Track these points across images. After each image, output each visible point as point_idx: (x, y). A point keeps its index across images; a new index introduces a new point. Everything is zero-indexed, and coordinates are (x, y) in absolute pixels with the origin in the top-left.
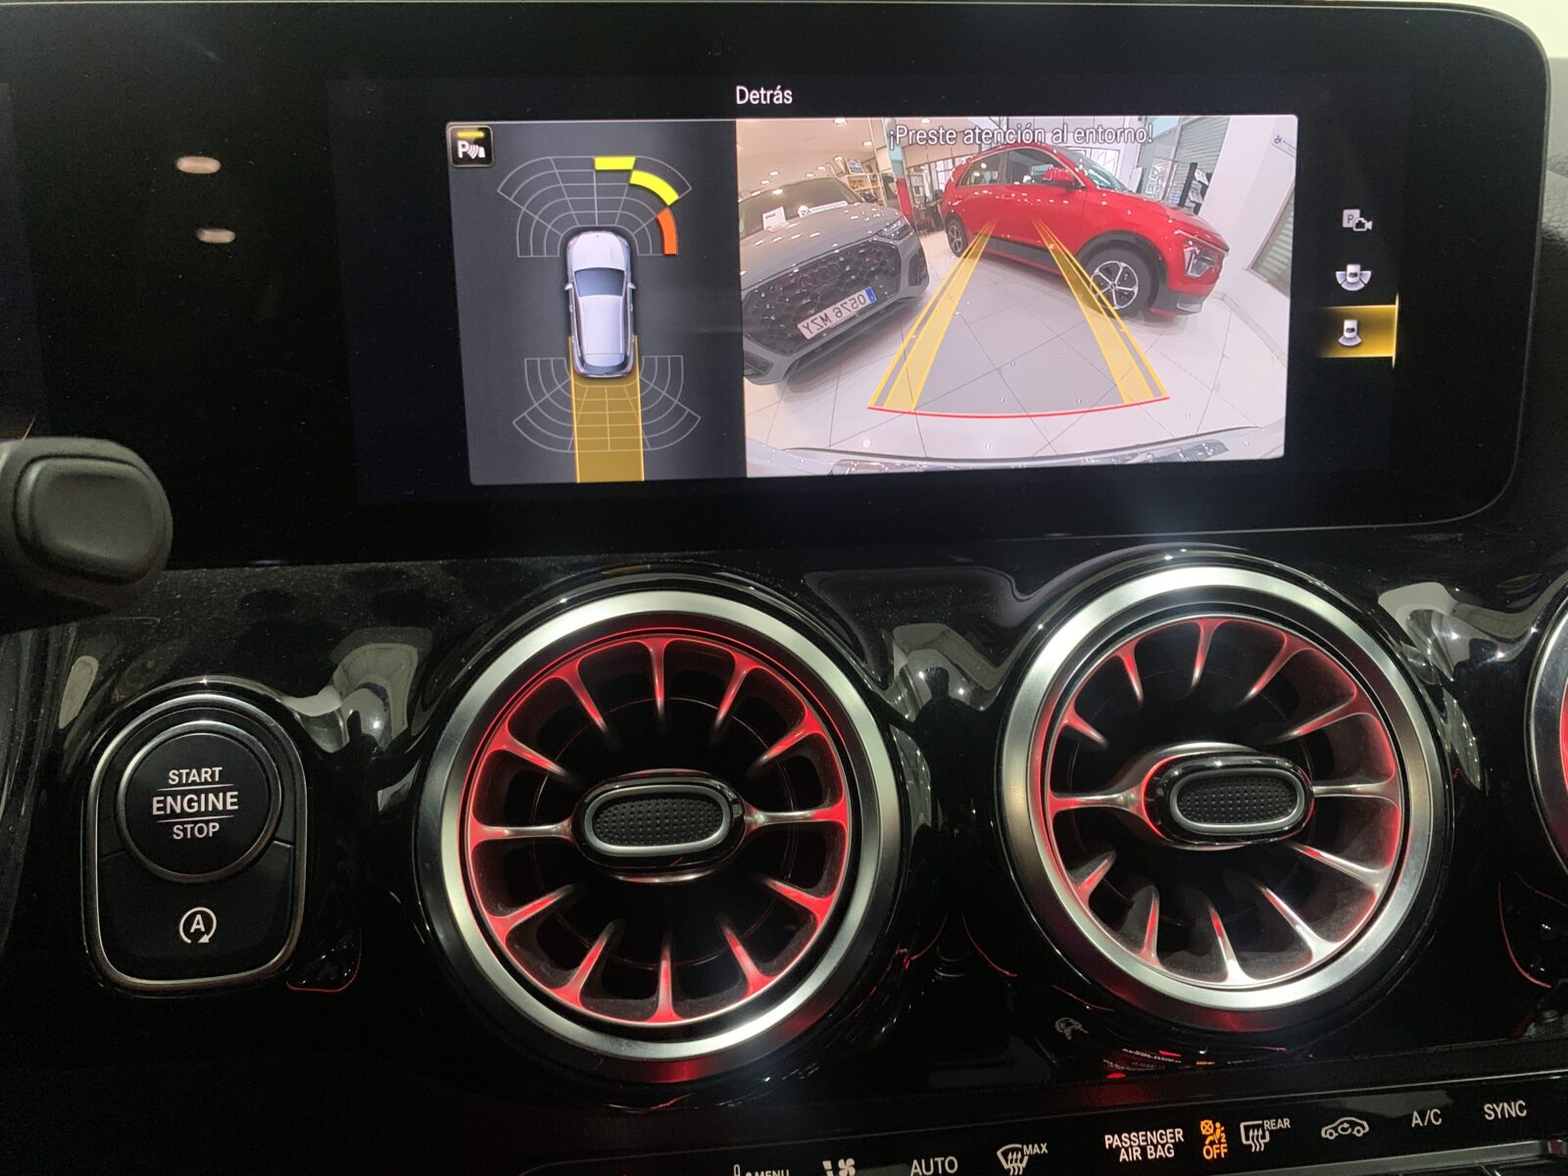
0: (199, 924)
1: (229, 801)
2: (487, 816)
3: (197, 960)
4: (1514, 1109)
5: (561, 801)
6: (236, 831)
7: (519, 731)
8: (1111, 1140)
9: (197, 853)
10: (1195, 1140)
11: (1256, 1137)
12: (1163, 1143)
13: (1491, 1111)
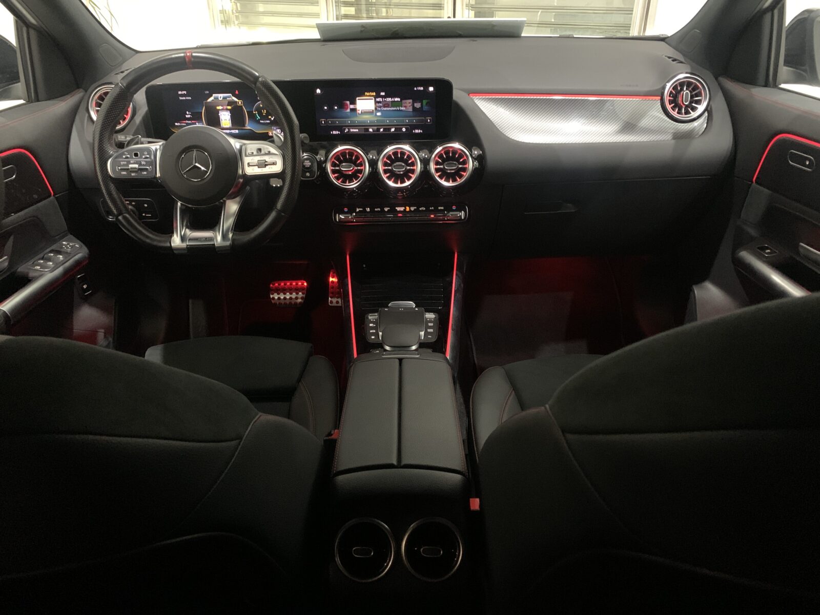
0: (308, 174)
1: (310, 164)
2: (332, 166)
3: (308, 177)
4: (442, 208)
5: (338, 166)
6: (311, 166)
7: (335, 159)
8: (396, 208)
9: (307, 168)
10: (406, 208)
11: (412, 209)
12: (402, 209)
13: (439, 208)
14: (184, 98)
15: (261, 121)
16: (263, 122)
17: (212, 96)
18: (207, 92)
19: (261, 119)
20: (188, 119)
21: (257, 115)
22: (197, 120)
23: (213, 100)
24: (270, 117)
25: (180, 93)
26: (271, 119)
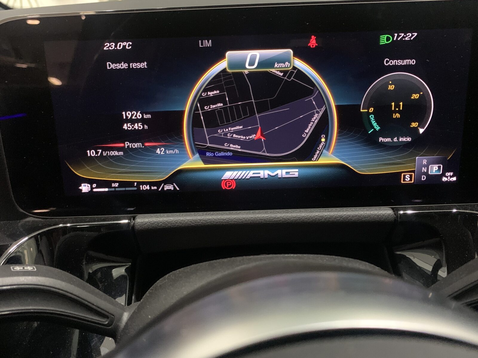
14: (124, 66)
15: (381, 139)
16: (388, 140)
17: (223, 57)
18: (208, 43)
19: (383, 133)
20: (134, 136)
21: (372, 117)
22: (164, 139)
23: (224, 71)
24: (414, 125)
25: (109, 46)
26: (416, 129)
